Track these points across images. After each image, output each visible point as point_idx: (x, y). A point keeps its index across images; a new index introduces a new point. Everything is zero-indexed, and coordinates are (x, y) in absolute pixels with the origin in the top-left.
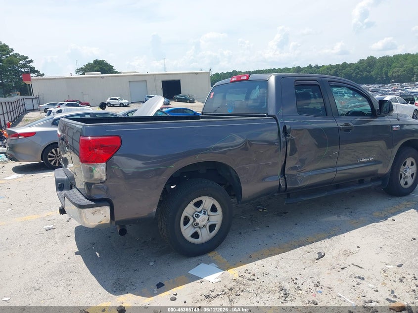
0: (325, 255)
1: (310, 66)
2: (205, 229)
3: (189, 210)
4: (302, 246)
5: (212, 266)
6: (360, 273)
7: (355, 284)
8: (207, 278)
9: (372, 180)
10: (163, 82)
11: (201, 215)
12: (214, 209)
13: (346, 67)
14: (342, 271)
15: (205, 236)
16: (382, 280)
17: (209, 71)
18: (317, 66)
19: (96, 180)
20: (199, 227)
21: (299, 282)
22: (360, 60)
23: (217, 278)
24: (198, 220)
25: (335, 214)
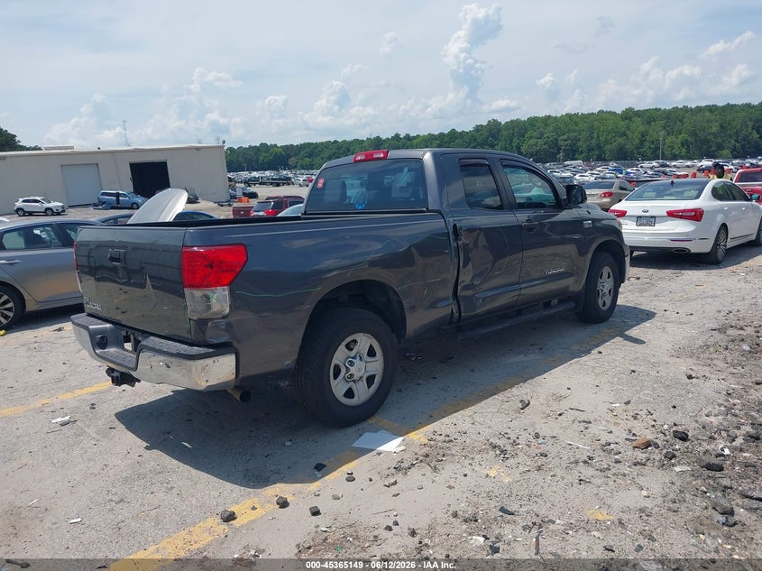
0: (529, 403)
1: (397, 136)
2: (361, 383)
3: (340, 355)
4: (495, 394)
5: (382, 434)
6: (584, 417)
7: (582, 428)
8: (383, 448)
9: (560, 302)
10: (131, 165)
11: (357, 362)
12: (371, 353)
13: (456, 138)
14: (559, 418)
15: (363, 393)
16: (613, 420)
17: (221, 144)
18: (408, 135)
19: (214, 313)
20: (354, 381)
21: (513, 437)
22: (477, 126)
23: (399, 446)
24: (353, 370)
25: (519, 354)
